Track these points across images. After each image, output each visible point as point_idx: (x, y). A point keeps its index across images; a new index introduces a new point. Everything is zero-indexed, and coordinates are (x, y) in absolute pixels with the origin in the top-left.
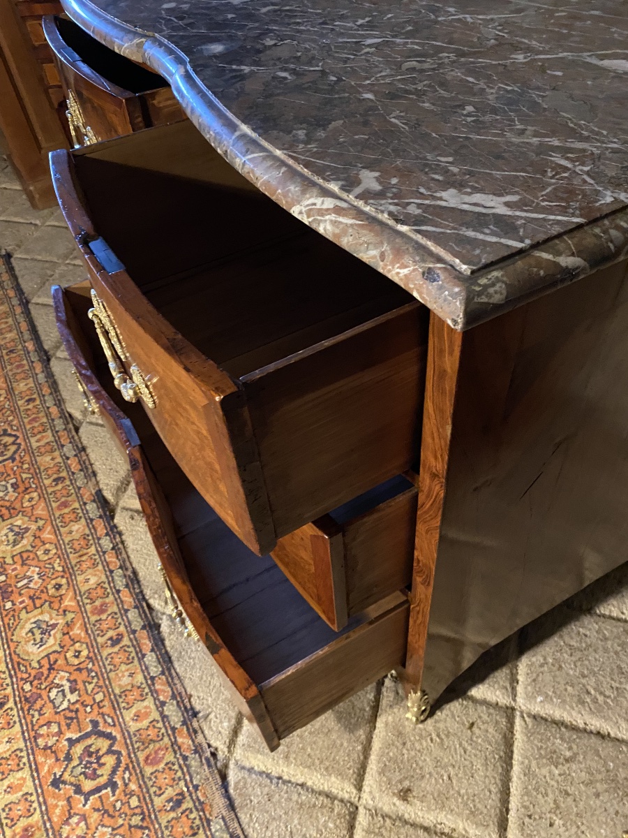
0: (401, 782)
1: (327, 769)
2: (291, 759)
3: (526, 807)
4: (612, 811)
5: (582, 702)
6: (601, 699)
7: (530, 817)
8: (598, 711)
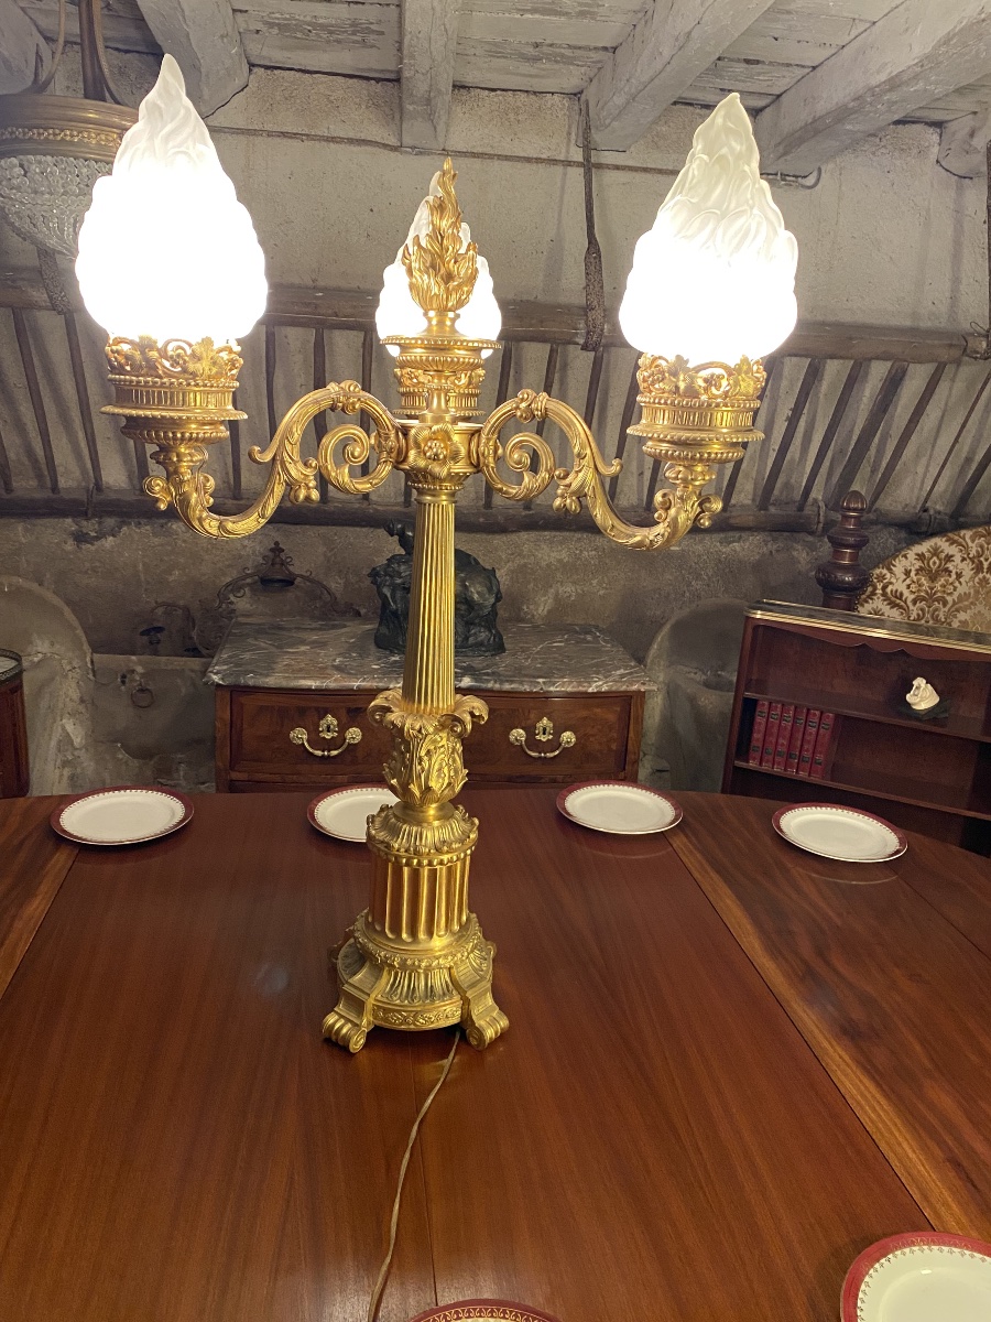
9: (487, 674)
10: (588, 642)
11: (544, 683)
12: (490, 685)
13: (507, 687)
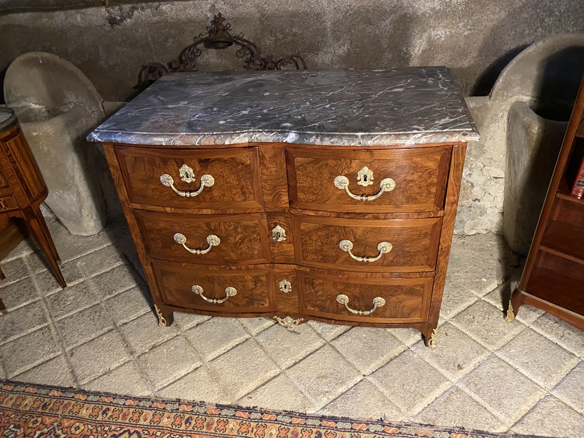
0: (454, 366)
1: (436, 385)
2: (425, 395)
3: (483, 338)
4: (496, 319)
5: (457, 303)
6: (458, 298)
7: (486, 339)
8: (462, 301)
9: (312, 129)
10: (428, 86)
11: (362, 136)
12: (312, 140)
13: (327, 142)
